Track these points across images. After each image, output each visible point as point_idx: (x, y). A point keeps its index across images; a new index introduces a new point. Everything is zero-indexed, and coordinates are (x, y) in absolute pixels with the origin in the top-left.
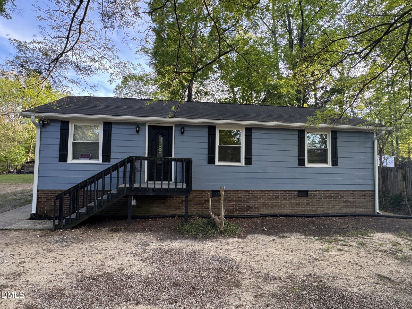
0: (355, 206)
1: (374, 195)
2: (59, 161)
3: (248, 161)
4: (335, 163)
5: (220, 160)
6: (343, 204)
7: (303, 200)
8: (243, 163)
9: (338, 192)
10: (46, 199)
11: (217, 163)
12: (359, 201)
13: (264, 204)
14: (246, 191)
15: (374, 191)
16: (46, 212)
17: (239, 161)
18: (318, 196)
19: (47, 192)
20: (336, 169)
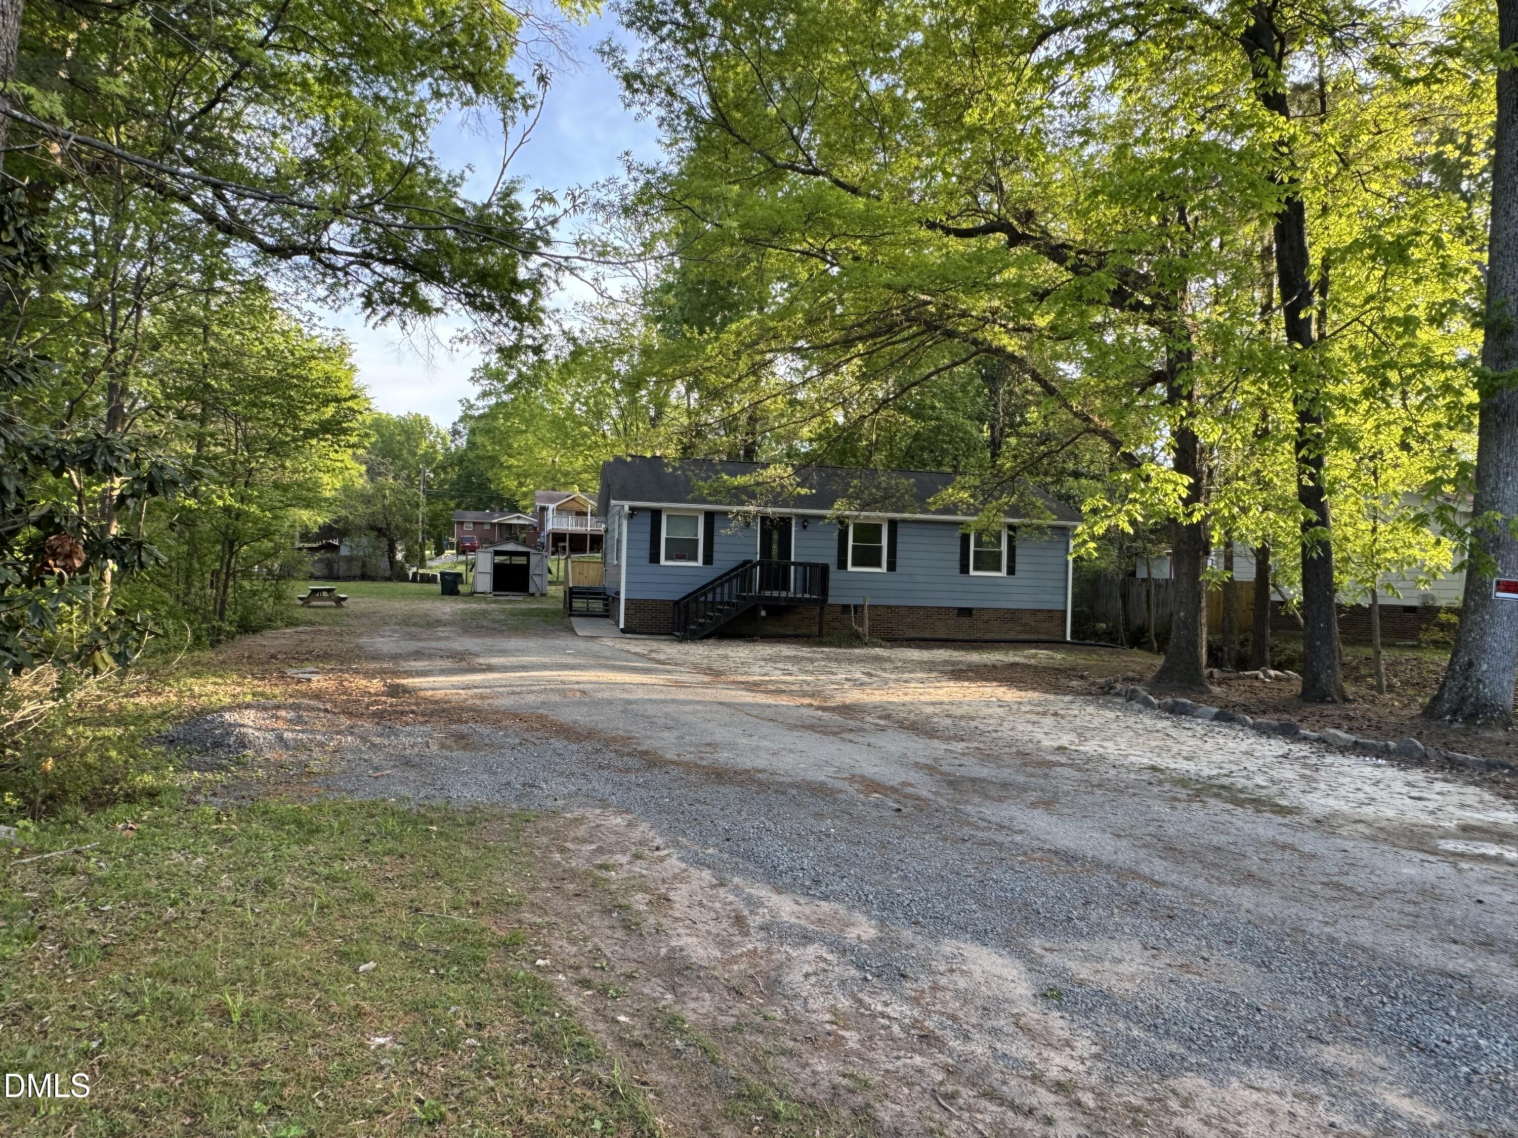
0: (1038, 632)
1: (1065, 617)
2: (651, 563)
3: (892, 566)
4: (1011, 571)
5: (854, 564)
6: (1019, 628)
7: (965, 621)
8: (884, 569)
9: (1013, 611)
11: (850, 568)
12: (1045, 625)
13: (912, 626)
14: (889, 607)
15: (1065, 611)
16: (632, 624)
17: (879, 565)
18: (986, 617)
19: (635, 602)
20: (1012, 580)
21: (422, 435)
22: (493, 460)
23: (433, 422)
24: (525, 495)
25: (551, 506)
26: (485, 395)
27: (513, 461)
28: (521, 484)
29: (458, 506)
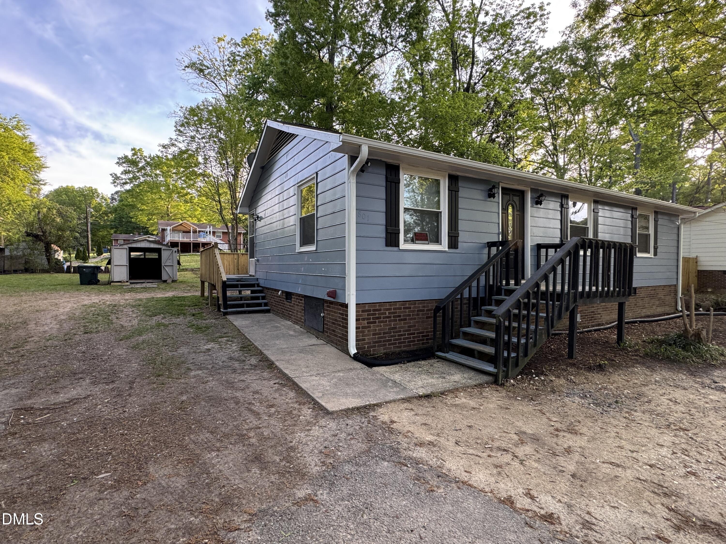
0: (665, 304)
1: (676, 291)
2: (387, 245)
4: (655, 252)
6: (657, 303)
9: (655, 288)
10: (366, 322)
12: (668, 298)
15: (676, 286)
16: (368, 347)
18: (643, 295)
19: (367, 308)
20: (655, 260)
21: (92, 197)
22: (133, 207)
23: (100, 191)
24: (152, 225)
25: (169, 228)
26: (126, 172)
27: (144, 207)
28: (149, 220)
29: (115, 232)
